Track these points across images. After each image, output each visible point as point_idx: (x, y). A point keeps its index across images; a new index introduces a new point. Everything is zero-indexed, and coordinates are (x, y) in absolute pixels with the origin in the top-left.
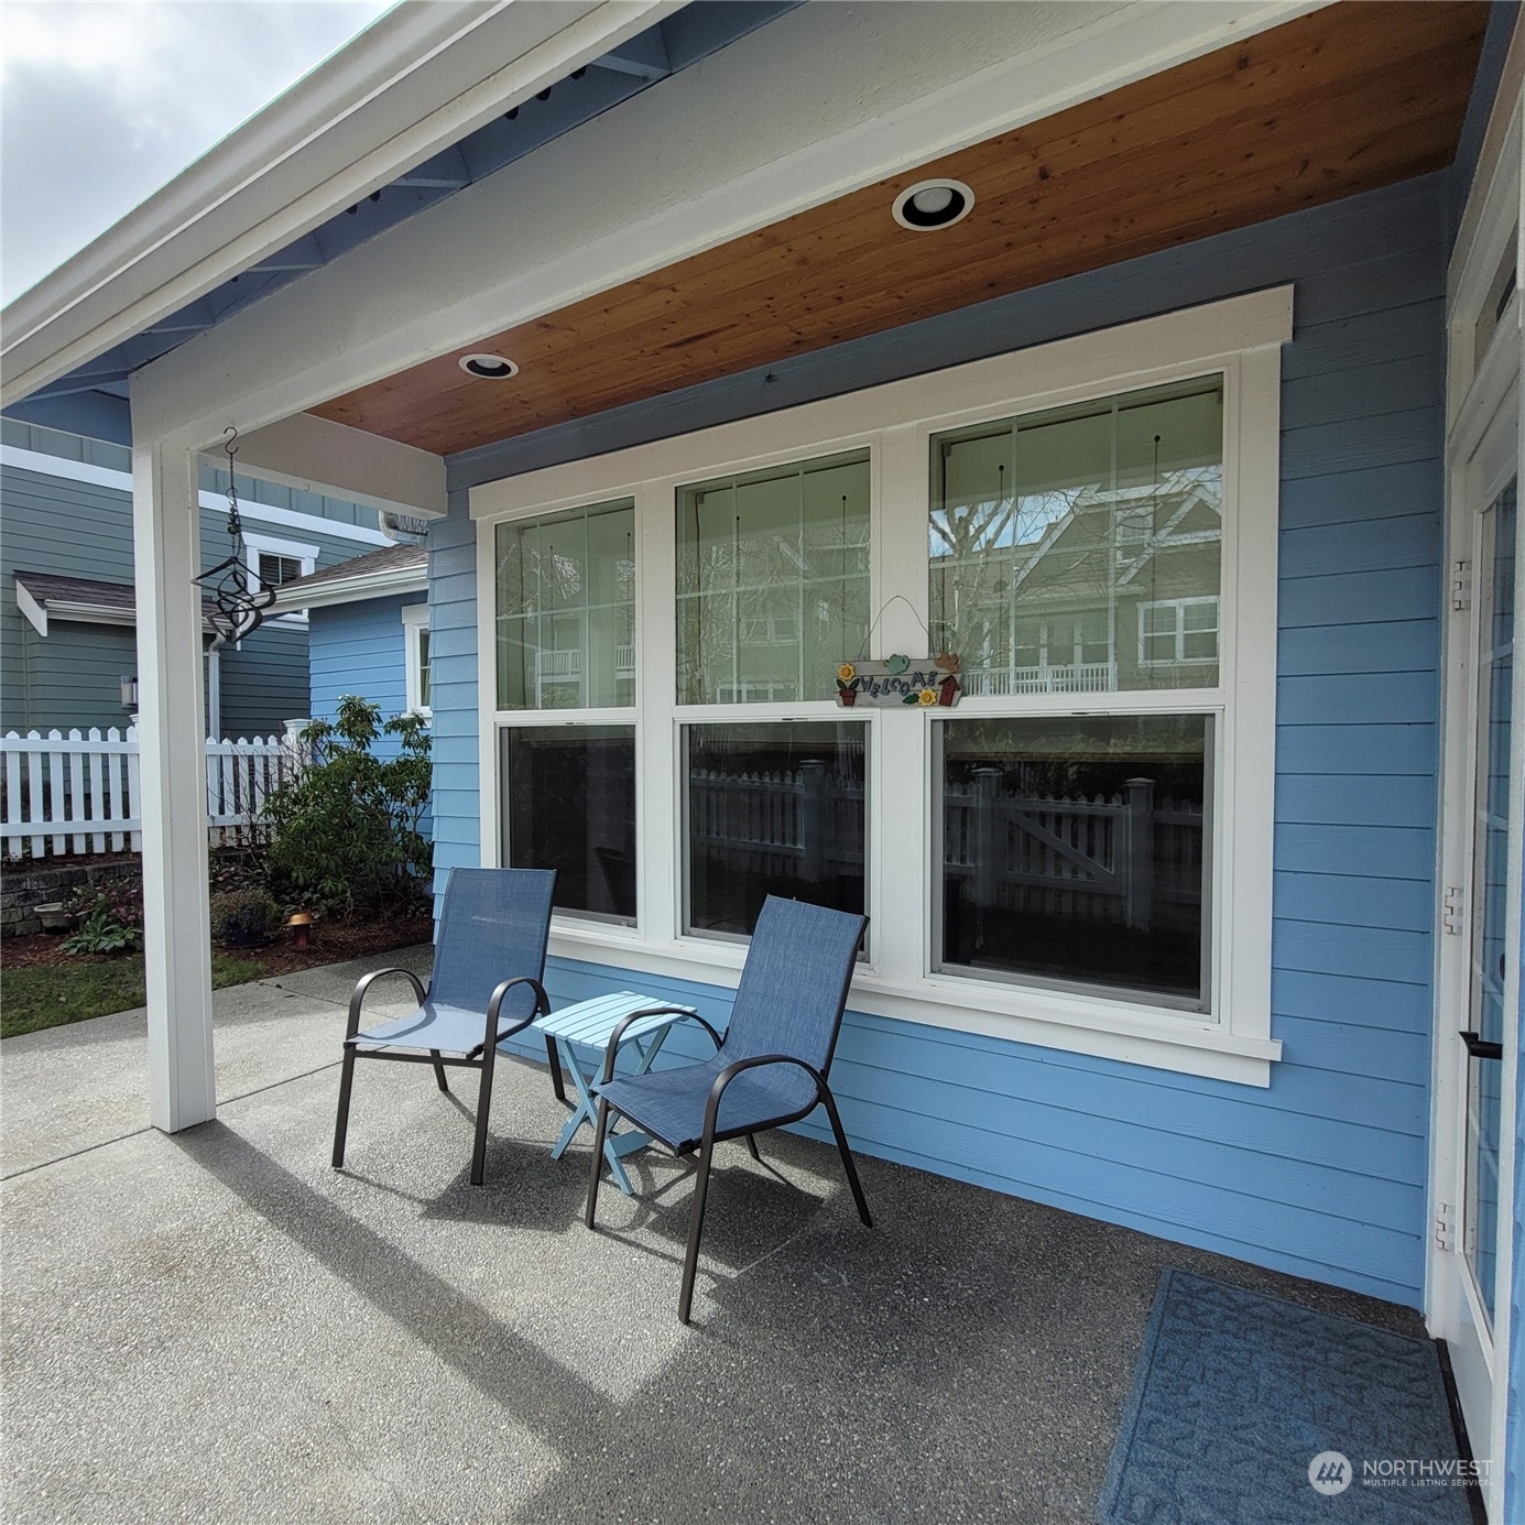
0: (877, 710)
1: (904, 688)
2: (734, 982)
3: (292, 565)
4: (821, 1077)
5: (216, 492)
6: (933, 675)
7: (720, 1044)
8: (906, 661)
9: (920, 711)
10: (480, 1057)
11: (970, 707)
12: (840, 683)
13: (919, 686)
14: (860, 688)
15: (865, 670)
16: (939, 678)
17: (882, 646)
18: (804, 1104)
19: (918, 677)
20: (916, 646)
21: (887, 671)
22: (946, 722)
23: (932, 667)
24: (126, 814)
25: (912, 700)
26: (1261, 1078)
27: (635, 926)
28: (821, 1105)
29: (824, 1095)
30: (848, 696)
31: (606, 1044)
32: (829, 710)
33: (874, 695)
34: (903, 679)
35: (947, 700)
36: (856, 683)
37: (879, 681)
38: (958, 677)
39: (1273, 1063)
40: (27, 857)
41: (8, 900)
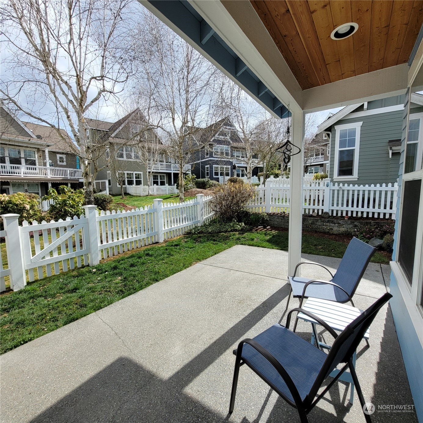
40: (362, 217)
41: (351, 226)
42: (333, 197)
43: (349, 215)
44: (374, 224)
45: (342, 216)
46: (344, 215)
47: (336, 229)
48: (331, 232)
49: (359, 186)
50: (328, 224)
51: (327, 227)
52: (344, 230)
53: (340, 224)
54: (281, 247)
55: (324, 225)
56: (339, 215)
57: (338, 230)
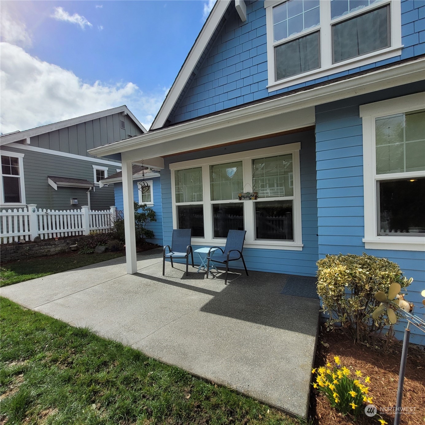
0: (245, 201)
1: (249, 197)
2: (225, 245)
3: (103, 172)
4: (241, 253)
5: (87, 157)
6: (253, 195)
7: (223, 253)
8: (249, 193)
9: (252, 201)
10: (186, 257)
11: (259, 200)
12: (239, 197)
13: (251, 197)
14: (242, 197)
15: (243, 195)
16: (254, 196)
17: (245, 191)
18: (239, 257)
19: (251, 195)
20: (251, 191)
21: (246, 195)
22: (256, 202)
23: (253, 194)
24: (82, 227)
25: (250, 199)
26: (301, 249)
27: (204, 238)
28: (241, 258)
29: (242, 256)
30: (240, 199)
31: (208, 252)
32: (237, 201)
33: (244, 198)
34: (249, 196)
35: (256, 199)
36: (241, 197)
37: (245, 196)
38: (257, 195)
39: (303, 247)
40: (64, 236)
41: (64, 244)
42: (39, 223)
43: (59, 236)
44: (80, 239)
45: (53, 238)
46: (55, 236)
47: (53, 250)
48: (49, 254)
49: (55, 211)
50: (46, 247)
51: (44, 250)
52: (60, 249)
53: (56, 244)
54: (53, 272)
55: (41, 249)
56: (51, 237)
57: (55, 250)
